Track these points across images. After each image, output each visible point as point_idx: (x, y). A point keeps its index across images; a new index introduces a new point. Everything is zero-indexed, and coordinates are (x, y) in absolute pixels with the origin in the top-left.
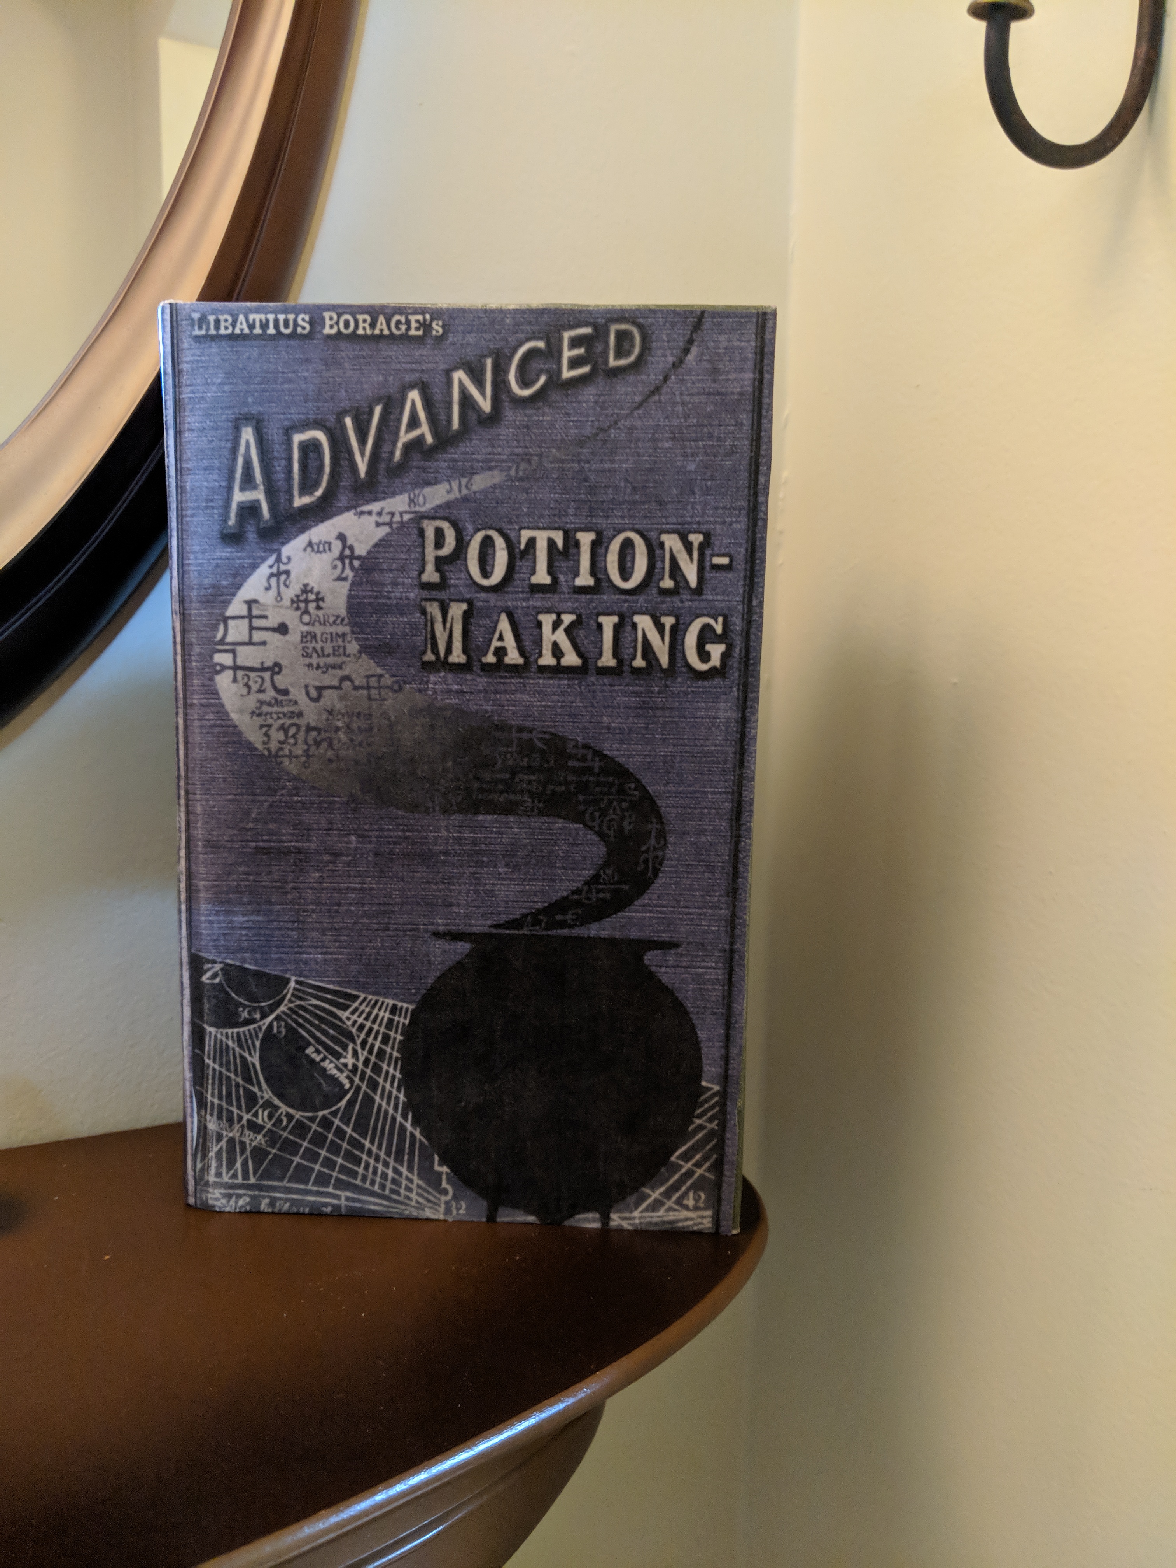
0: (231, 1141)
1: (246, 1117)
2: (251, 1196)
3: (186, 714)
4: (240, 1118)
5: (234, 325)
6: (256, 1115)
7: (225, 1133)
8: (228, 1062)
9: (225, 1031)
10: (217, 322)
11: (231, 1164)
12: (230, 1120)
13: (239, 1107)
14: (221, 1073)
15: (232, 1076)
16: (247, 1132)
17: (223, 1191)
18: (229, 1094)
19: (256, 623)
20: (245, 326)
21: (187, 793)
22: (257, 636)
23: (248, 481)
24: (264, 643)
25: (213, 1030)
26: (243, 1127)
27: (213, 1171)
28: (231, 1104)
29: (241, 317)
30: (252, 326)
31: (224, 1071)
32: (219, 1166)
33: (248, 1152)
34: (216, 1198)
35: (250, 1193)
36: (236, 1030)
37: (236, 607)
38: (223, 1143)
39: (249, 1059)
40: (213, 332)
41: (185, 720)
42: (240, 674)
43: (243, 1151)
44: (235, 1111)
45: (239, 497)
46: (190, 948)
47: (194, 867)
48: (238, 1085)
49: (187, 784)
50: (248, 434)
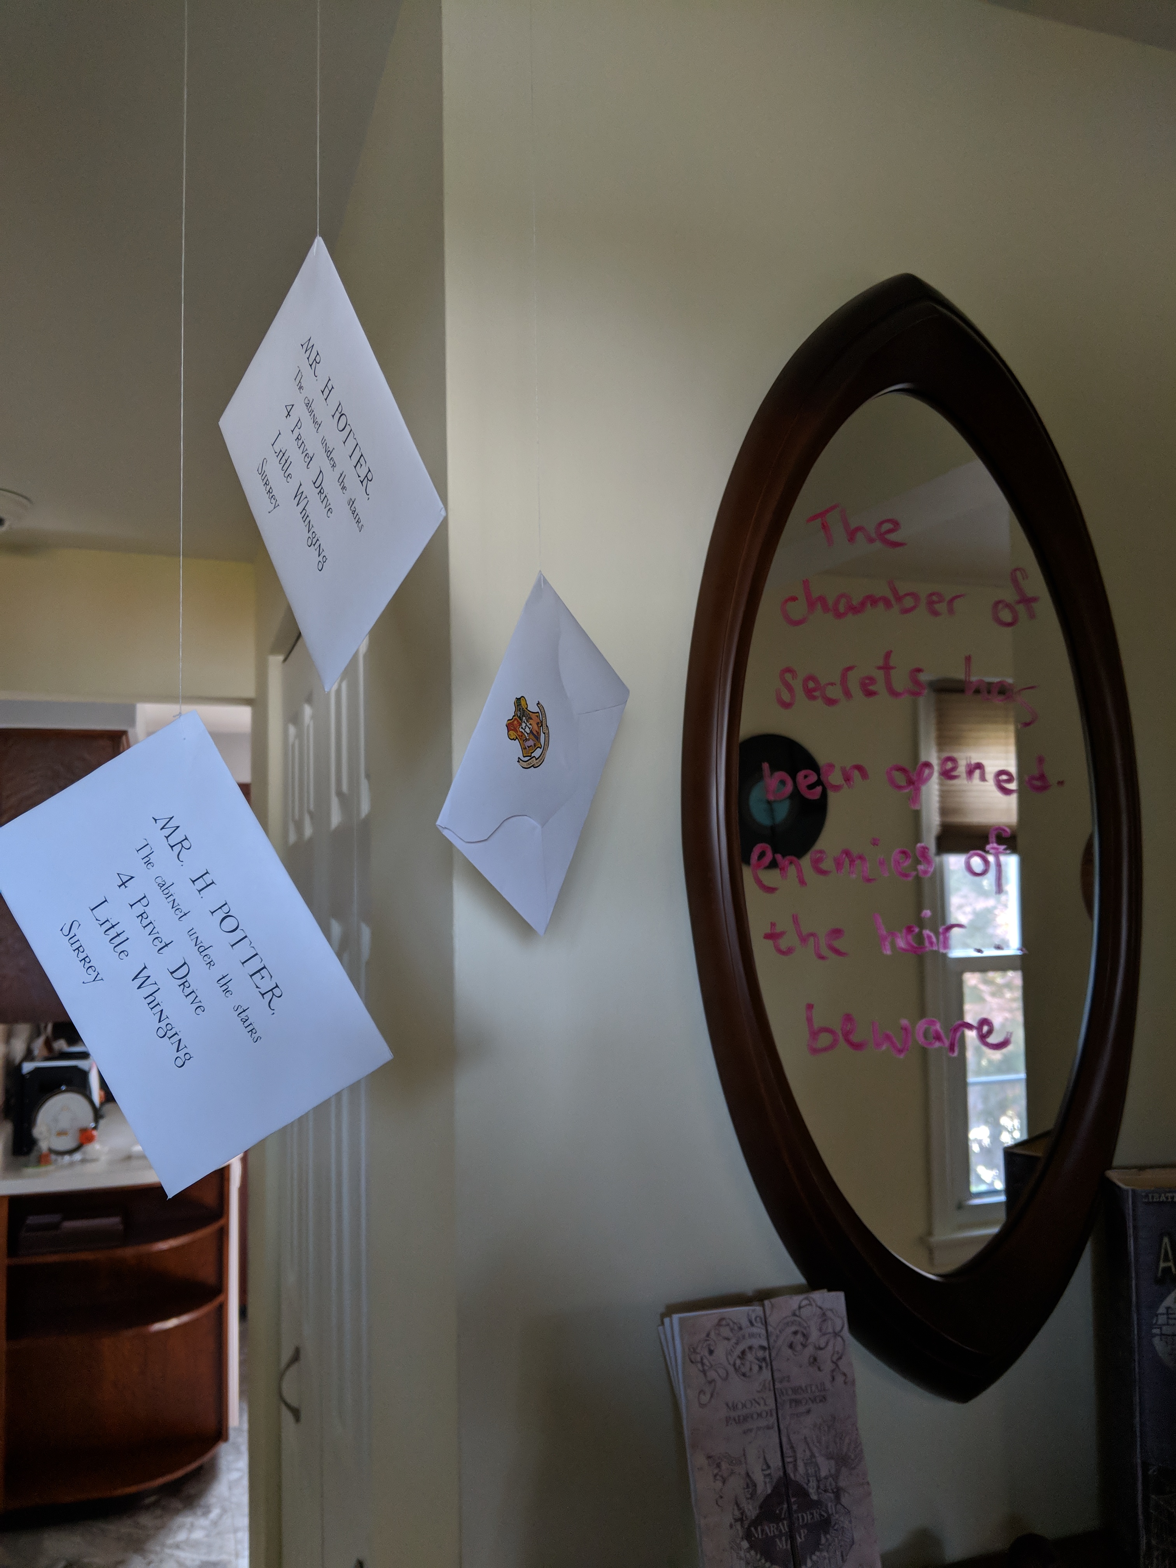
0: (1163, 1551)
1: (1170, 1538)
4: (1167, 1539)
5: (1160, 1197)
7: (1160, 1547)
8: (1161, 1511)
9: (1159, 1497)
10: (1153, 1197)
11: (1163, 1561)
12: (1162, 1540)
14: (1158, 1517)
15: (1163, 1518)
16: (1170, 1546)
18: (1162, 1528)
20: (1164, 1198)
22: (1171, 1322)
23: (1166, 1259)
24: (1174, 1324)
25: (1153, 1496)
26: (1168, 1543)
27: (1154, 1564)
28: (1162, 1532)
29: (1163, 1195)
30: (1167, 1198)
32: (1157, 1562)
33: (1171, 1556)
36: (1164, 1497)
37: (1162, 1310)
38: (1159, 1551)
40: (1151, 1200)
42: (1163, 1337)
43: (1169, 1554)
44: (1164, 1535)
45: (1162, 1265)
46: (1143, 1458)
47: (1143, 1421)
48: (1165, 1523)
50: (1166, 1240)
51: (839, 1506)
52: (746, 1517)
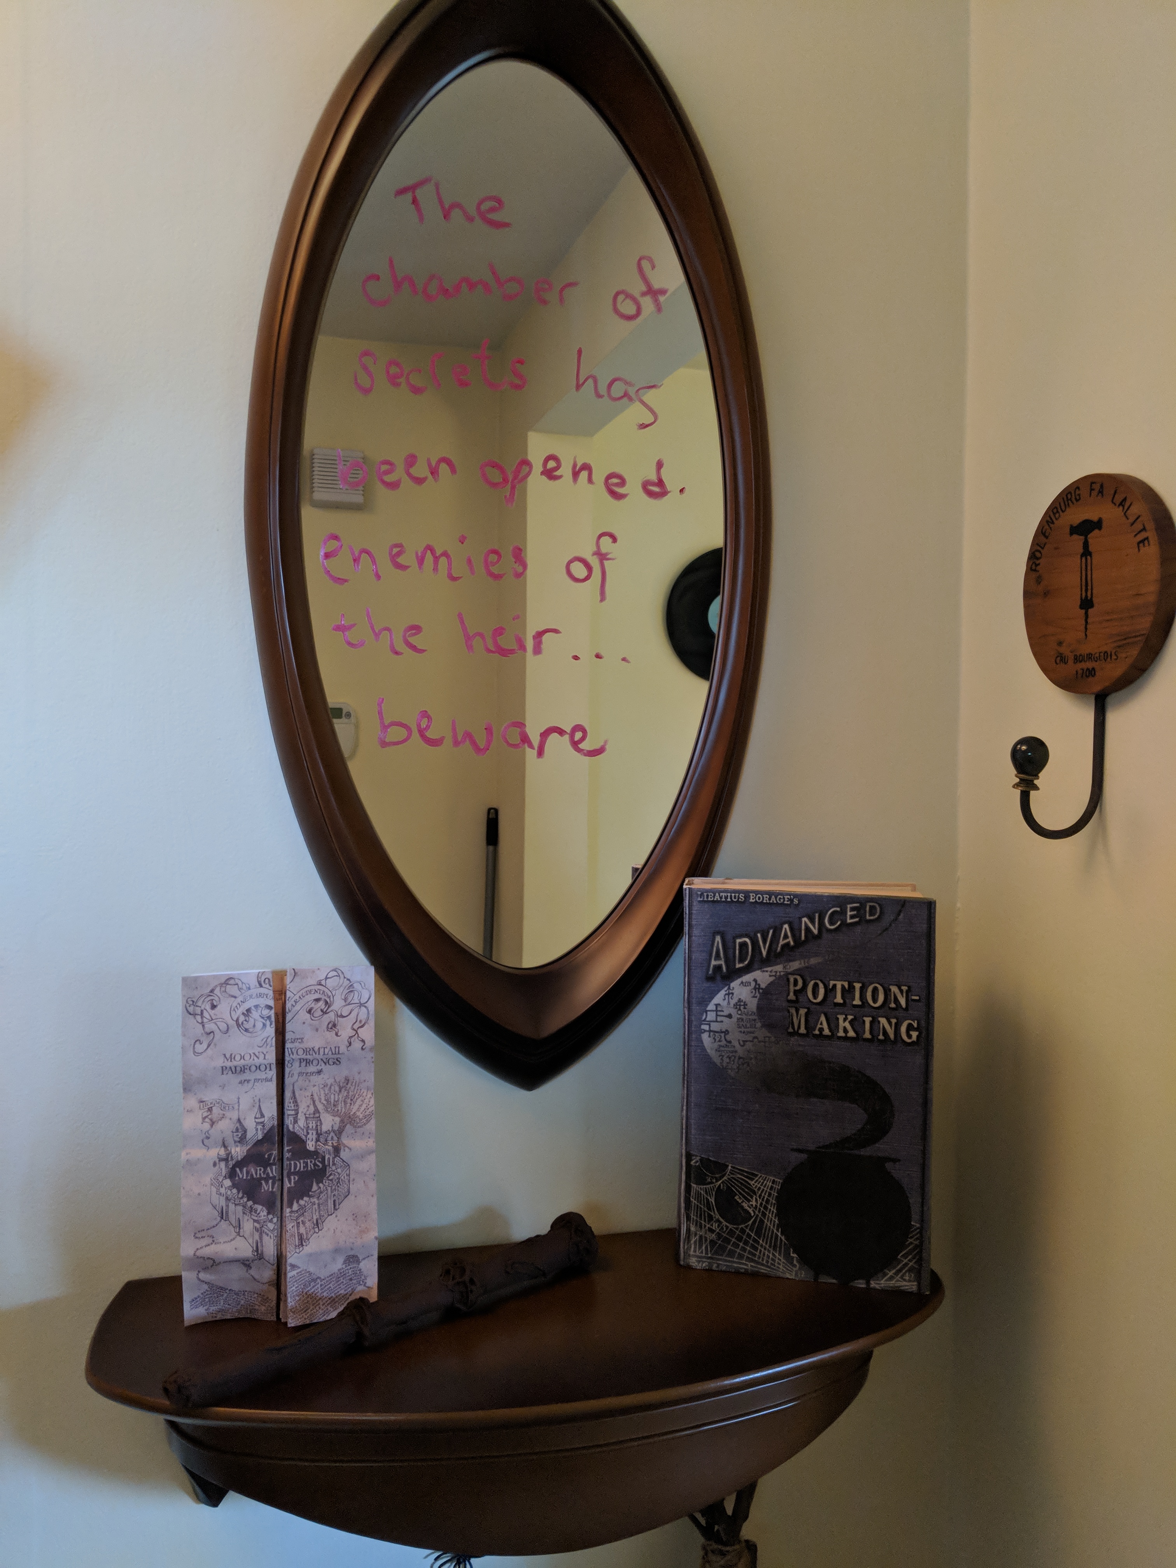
0: (701, 1237)
1: (708, 1226)
2: (708, 1262)
3: (688, 1049)
4: (705, 1226)
5: (714, 897)
6: (712, 1225)
7: (698, 1233)
8: (701, 1200)
9: (700, 1187)
10: (708, 896)
11: (700, 1247)
12: (701, 1227)
13: (705, 1221)
14: (697, 1205)
15: (702, 1207)
16: (708, 1232)
17: (696, 1259)
18: (701, 1215)
19: (719, 1013)
20: (718, 897)
21: (687, 1081)
22: (719, 1019)
23: (718, 957)
24: (722, 1022)
25: (695, 1186)
26: (706, 1230)
27: (692, 1249)
28: (701, 1219)
29: (717, 894)
30: (721, 898)
31: (699, 1204)
32: (695, 1248)
33: (708, 1242)
34: (693, 1262)
35: (709, 1261)
36: (705, 1186)
37: (711, 1006)
38: (697, 1237)
39: (710, 1199)
40: (706, 899)
41: (688, 1052)
42: (712, 1033)
43: (706, 1240)
44: (703, 1222)
45: (714, 963)
46: (686, 1149)
47: (689, 1114)
48: (704, 1211)
49: (687, 1078)
50: (718, 939)
51: (337, 1159)
52: (231, 1156)
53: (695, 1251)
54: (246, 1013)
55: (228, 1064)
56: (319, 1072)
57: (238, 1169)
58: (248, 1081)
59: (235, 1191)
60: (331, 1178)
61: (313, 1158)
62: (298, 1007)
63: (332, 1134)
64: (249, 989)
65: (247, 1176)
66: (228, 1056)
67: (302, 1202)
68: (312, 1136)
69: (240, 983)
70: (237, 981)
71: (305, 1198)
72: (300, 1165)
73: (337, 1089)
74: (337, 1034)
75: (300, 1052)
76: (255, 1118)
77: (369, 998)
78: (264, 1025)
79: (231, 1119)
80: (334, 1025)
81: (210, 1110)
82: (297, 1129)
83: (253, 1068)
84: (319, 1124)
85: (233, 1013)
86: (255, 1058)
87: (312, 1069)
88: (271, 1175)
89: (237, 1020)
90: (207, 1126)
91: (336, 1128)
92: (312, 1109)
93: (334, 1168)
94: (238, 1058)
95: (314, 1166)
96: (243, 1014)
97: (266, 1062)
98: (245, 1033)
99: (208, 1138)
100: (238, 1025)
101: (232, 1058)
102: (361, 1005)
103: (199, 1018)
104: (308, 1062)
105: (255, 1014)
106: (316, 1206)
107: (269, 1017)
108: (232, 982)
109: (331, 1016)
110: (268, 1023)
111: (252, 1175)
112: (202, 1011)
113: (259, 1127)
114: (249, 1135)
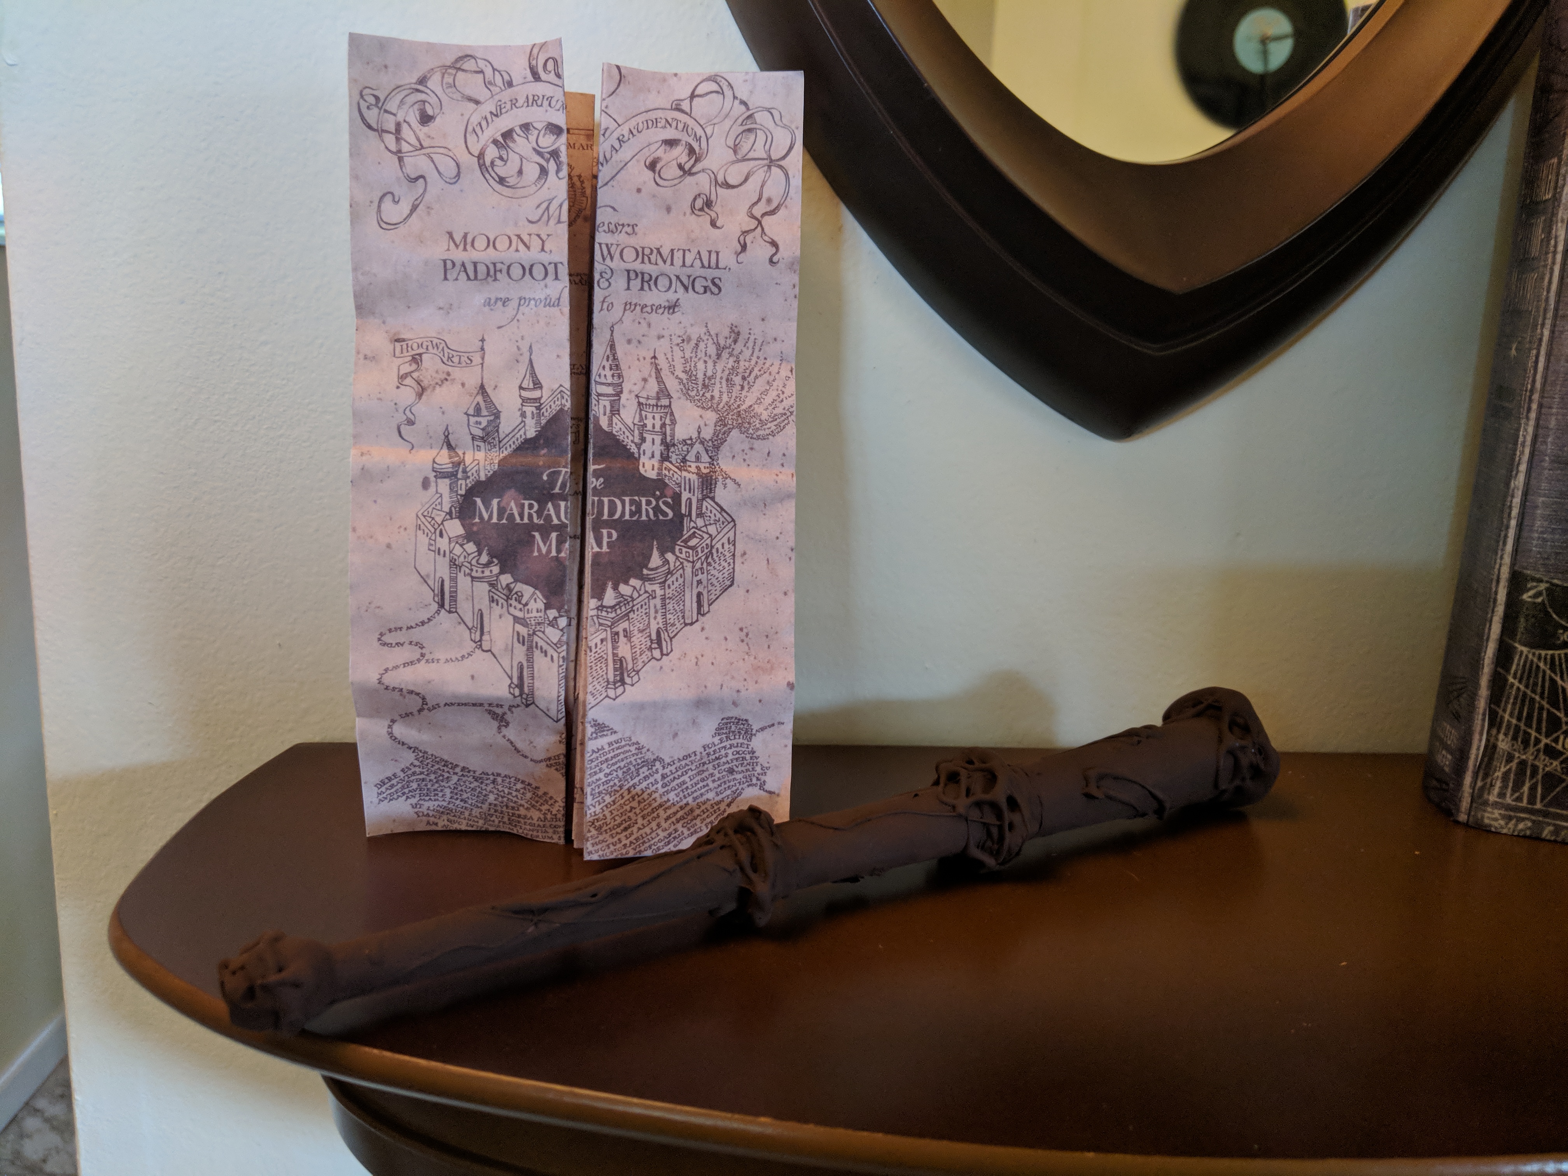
0: (1522, 764)
1: (1545, 741)
2: (1534, 822)
3: (1554, 325)
4: (1537, 741)
6: (1556, 740)
7: (1517, 755)
8: (1535, 684)
9: (1537, 652)
11: (1518, 786)
12: (1526, 743)
13: (1538, 730)
14: (1525, 694)
15: (1537, 698)
16: (1542, 756)
17: (1502, 812)
18: (1530, 717)
21: (1540, 406)
25: (1525, 650)
26: (1538, 751)
27: (1496, 791)
28: (1529, 724)
31: (1529, 692)
32: (1504, 787)
33: (1540, 777)
34: (1493, 817)
35: (1533, 818)
36: (1550, 652)
38: (1514, 765)
39: (1560, 682)
41: (1552, 332)
43: (1533, 776)
44: (1534, 734)
46: (1513, 564)
47: (1533, 482)
48: (1541, 708)
49: (1542, 397)
51: (707, 504)
52: (465, 471)
53: (1502, 795)
54: (500, 139)
55: (458, 255)
56: (672, 307)
57: (479, 501)
58: (505, 302)
59: (471, 547)
60: (692, 543)
61: (654, 495)
62: (625, 153)
63: (698, 447)
64: (510, 84)
65: (500, 517)
66: (458, 238)
67: (624, 589)
68: (652, 446)
69: (489, 71)
70: (482, 64)
71: (633, 582)
72: (623, 508)
73: (712, 350)
74: (713, 224)
75: (629, 255)
76: (521, 388)
77: (791, 148)
78: (544, 171)
79: (463, 385)
80: (709, 204)
81: (416, 359)
82: (617, 428)
83: (516, 272)
84: (668, 422)
85: (471, 139)
86: (521, 247)
87: (654, 297)
88: (555, 521)
89: (481, 156)
90: (407, 395)
91: (707, 434)
92: (653, 387)
93: (700, 522)
94: (481, 243)
95: (655, 515)
96: (495, 142)
97: (545, 258)
98: (498, 187)
99: (411, 423)
100: (482, 166)
101: (467, 242)
102: (771, 163)
103: (390, 140)
104: (648, 281)
105: (522, 145)
106: (658, 602)
107: (555, 154)
108: (469, 65)
109: (702, 183)
110: (552, 166)
111: (511, 516)
112: (398, 125)
113: (529, 410)
114: (507, 425)
